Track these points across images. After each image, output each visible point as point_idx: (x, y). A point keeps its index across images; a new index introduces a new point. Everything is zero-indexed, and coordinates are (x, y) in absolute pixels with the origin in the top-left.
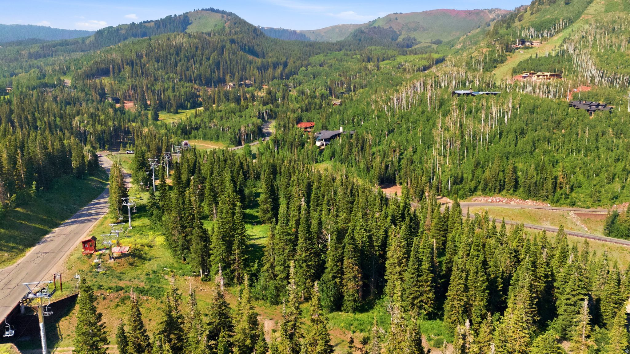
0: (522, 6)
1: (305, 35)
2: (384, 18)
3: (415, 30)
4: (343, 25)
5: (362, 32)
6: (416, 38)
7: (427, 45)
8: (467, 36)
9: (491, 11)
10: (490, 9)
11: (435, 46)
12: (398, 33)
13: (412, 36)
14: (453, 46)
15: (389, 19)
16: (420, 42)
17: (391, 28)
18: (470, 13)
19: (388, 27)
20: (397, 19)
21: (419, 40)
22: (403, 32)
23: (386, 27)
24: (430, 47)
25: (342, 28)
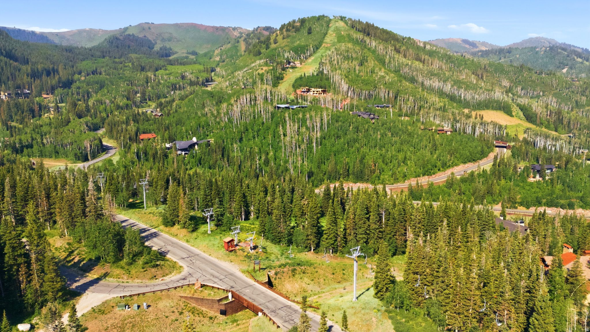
0: (259, 27)
1: (46, 37)
2: (136, 26)
3: (169, 40)
4: (91, 30)
5: (117, 38)
6: (172, 48)
7: (185, 55)
8: (221, 49)
9: (234, 29)
10: (233, 27)
11: (192, 57)
12: (153, 42)
13: (168, 46)
14: (211, 58)
15: (142, 27)
16: (176, 53)
17: (145, 36)
18: (217, 28)
19: (143, 35)
20: (149, 28)
21: (175, 49)
22: (158, 42)
23: (141, 36)
24: (187, 57)
25: (91, 34)
